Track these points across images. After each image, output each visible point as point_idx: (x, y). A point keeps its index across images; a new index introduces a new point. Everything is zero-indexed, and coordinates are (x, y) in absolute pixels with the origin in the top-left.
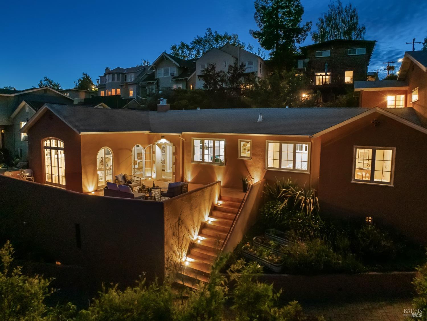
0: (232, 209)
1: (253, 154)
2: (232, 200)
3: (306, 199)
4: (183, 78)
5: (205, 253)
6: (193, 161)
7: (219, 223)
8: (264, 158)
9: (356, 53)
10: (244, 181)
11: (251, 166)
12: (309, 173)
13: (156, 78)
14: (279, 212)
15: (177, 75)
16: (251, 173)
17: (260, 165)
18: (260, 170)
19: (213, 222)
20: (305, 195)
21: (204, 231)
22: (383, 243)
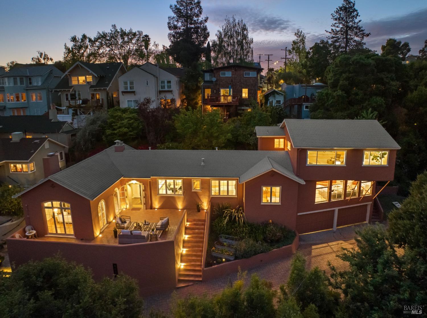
0: (197, 227)
1: (202, 188)
2: (194, 220)
3: (238, 215)
4: (102, 88)
5: (190, 258)
6: (159, 194)
7: (192, 237)
8: (210, 190)
9: (249, 75)
10: (198, 206)
11: (201, 195)
12: (237, 197)
13: (70, 85)
14: (225, 225)
15: (95, 84)
16: (202, 199)
17: (207, 194)
18: (207, 197)
19: (188, 237)
20: (237, 212)
21: (185, 245)
22: (278, 234)
